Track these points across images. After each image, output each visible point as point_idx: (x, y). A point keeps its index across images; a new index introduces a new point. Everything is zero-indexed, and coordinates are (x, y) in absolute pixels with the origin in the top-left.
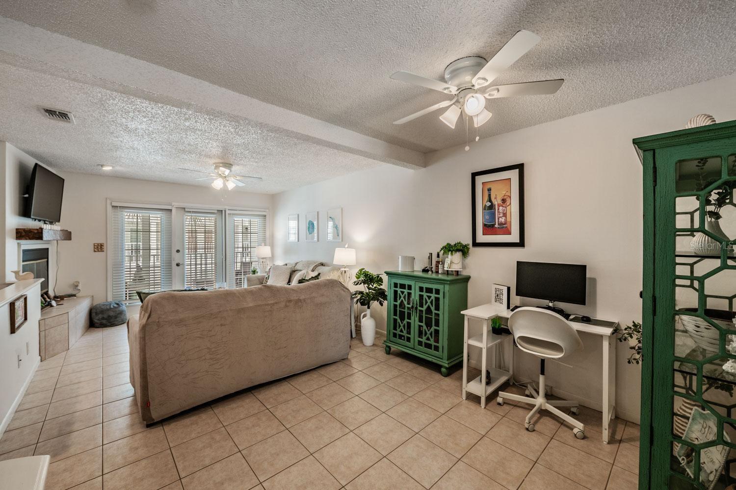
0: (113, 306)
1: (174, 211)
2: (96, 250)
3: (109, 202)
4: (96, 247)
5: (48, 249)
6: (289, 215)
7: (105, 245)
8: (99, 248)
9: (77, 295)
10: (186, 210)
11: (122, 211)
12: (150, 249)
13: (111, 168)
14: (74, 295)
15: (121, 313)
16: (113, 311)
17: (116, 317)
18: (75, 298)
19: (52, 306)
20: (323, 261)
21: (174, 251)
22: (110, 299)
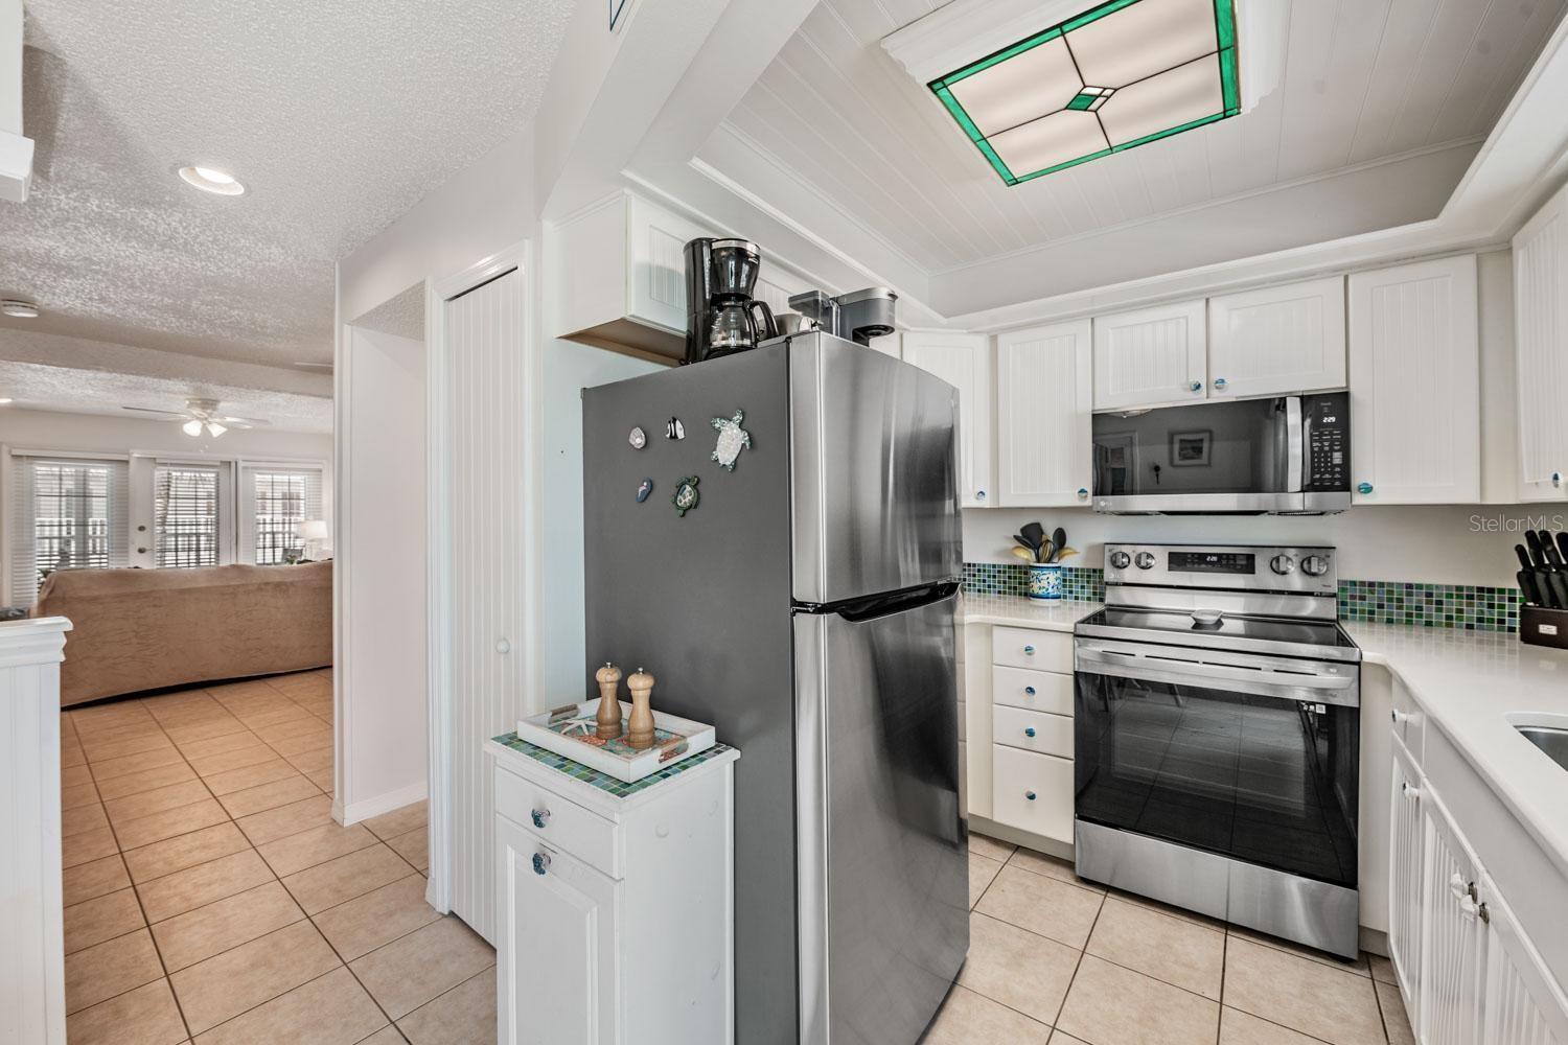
1: (132, 464)
10: (159, 461)
11: (32, 463)
13: (9, 400)
21: (134, 528)
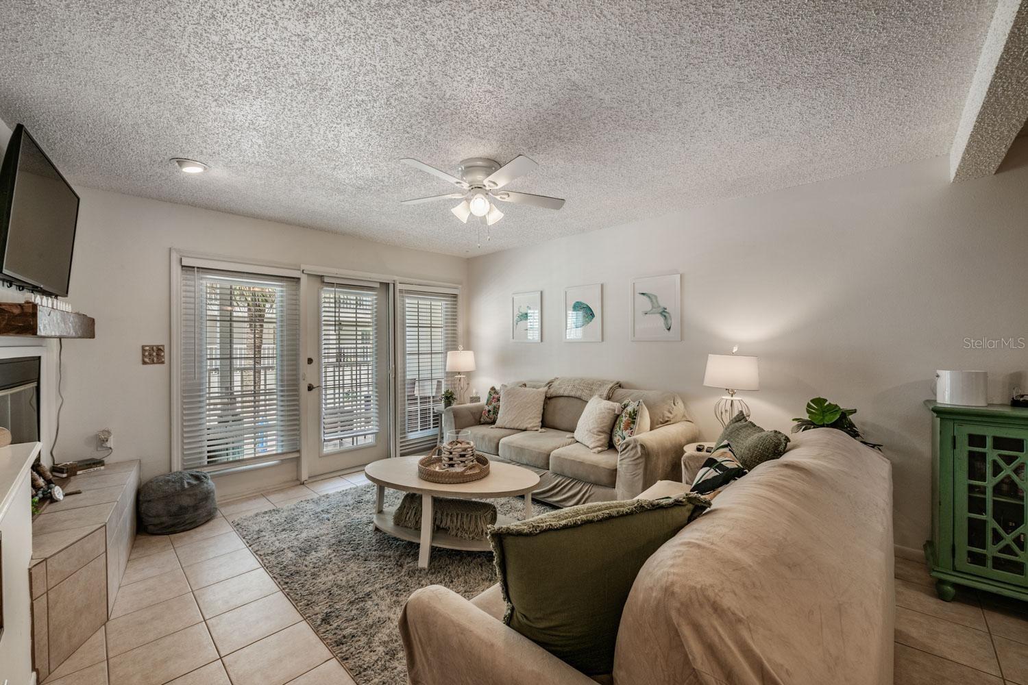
0: (188, 483)
1: (304, 279)
2: (147, 360)
3: (175, 257)
4: (147, 353)
5: (39, 358)
6: (514, 294)
7: (166, 350)
8: (153, 355)
9: (106, 460)
10: (326, 280)
11: (202, 278)
12: (231, 358)
13: (201, 168)
14: (100, 463)
15: (207, 496)
16: (189, 495)
17: (196, 508)
18: (102, 468)
19: (53, 500)
20: (622, 380)
21: (304, 361)
22: (177, 466)
